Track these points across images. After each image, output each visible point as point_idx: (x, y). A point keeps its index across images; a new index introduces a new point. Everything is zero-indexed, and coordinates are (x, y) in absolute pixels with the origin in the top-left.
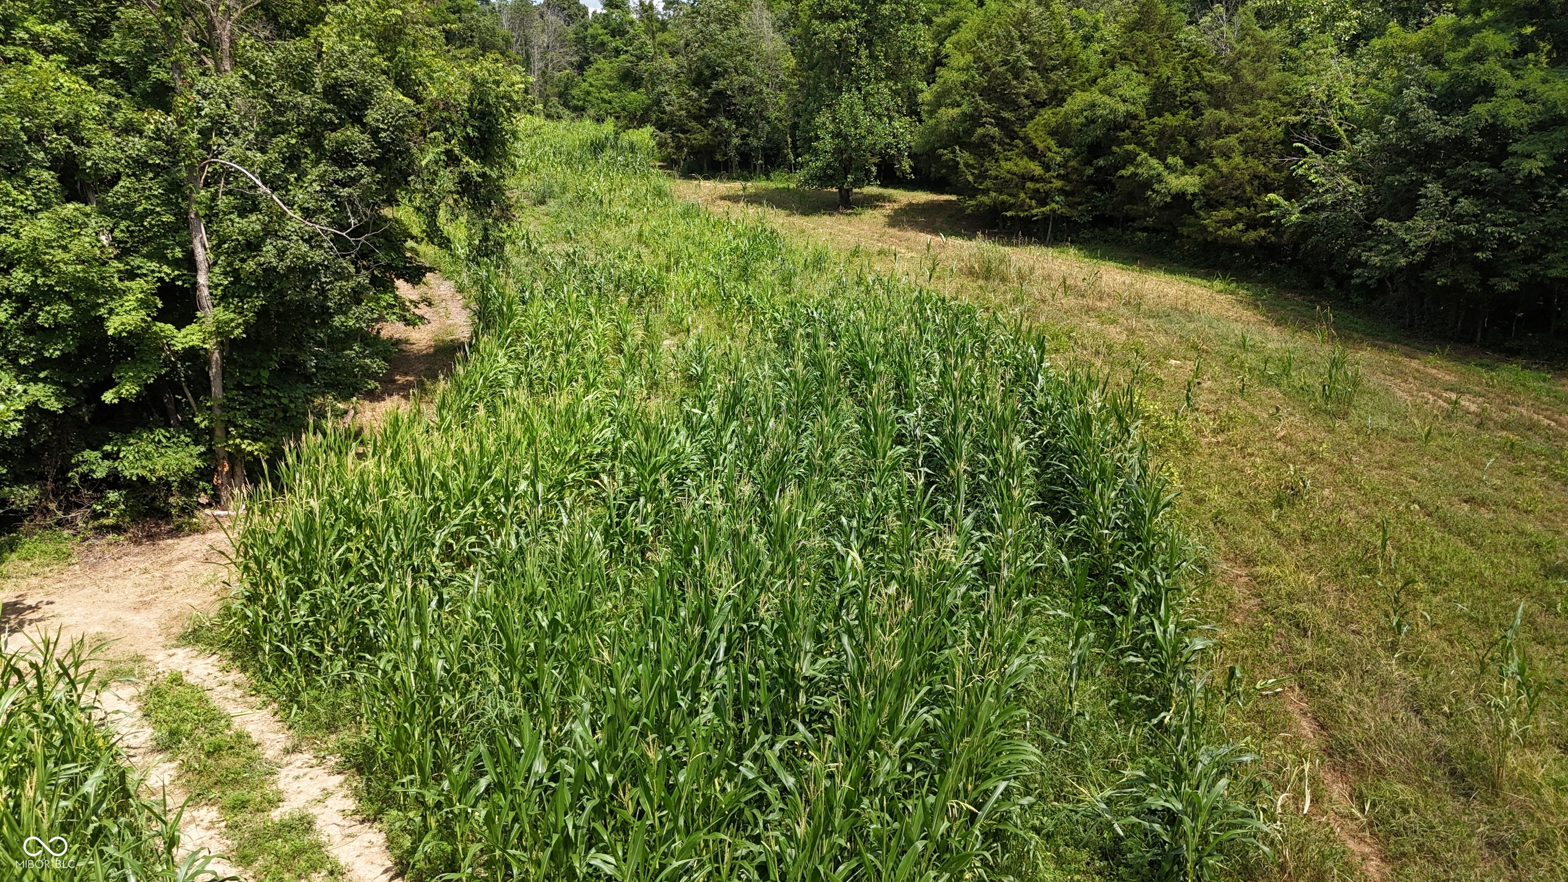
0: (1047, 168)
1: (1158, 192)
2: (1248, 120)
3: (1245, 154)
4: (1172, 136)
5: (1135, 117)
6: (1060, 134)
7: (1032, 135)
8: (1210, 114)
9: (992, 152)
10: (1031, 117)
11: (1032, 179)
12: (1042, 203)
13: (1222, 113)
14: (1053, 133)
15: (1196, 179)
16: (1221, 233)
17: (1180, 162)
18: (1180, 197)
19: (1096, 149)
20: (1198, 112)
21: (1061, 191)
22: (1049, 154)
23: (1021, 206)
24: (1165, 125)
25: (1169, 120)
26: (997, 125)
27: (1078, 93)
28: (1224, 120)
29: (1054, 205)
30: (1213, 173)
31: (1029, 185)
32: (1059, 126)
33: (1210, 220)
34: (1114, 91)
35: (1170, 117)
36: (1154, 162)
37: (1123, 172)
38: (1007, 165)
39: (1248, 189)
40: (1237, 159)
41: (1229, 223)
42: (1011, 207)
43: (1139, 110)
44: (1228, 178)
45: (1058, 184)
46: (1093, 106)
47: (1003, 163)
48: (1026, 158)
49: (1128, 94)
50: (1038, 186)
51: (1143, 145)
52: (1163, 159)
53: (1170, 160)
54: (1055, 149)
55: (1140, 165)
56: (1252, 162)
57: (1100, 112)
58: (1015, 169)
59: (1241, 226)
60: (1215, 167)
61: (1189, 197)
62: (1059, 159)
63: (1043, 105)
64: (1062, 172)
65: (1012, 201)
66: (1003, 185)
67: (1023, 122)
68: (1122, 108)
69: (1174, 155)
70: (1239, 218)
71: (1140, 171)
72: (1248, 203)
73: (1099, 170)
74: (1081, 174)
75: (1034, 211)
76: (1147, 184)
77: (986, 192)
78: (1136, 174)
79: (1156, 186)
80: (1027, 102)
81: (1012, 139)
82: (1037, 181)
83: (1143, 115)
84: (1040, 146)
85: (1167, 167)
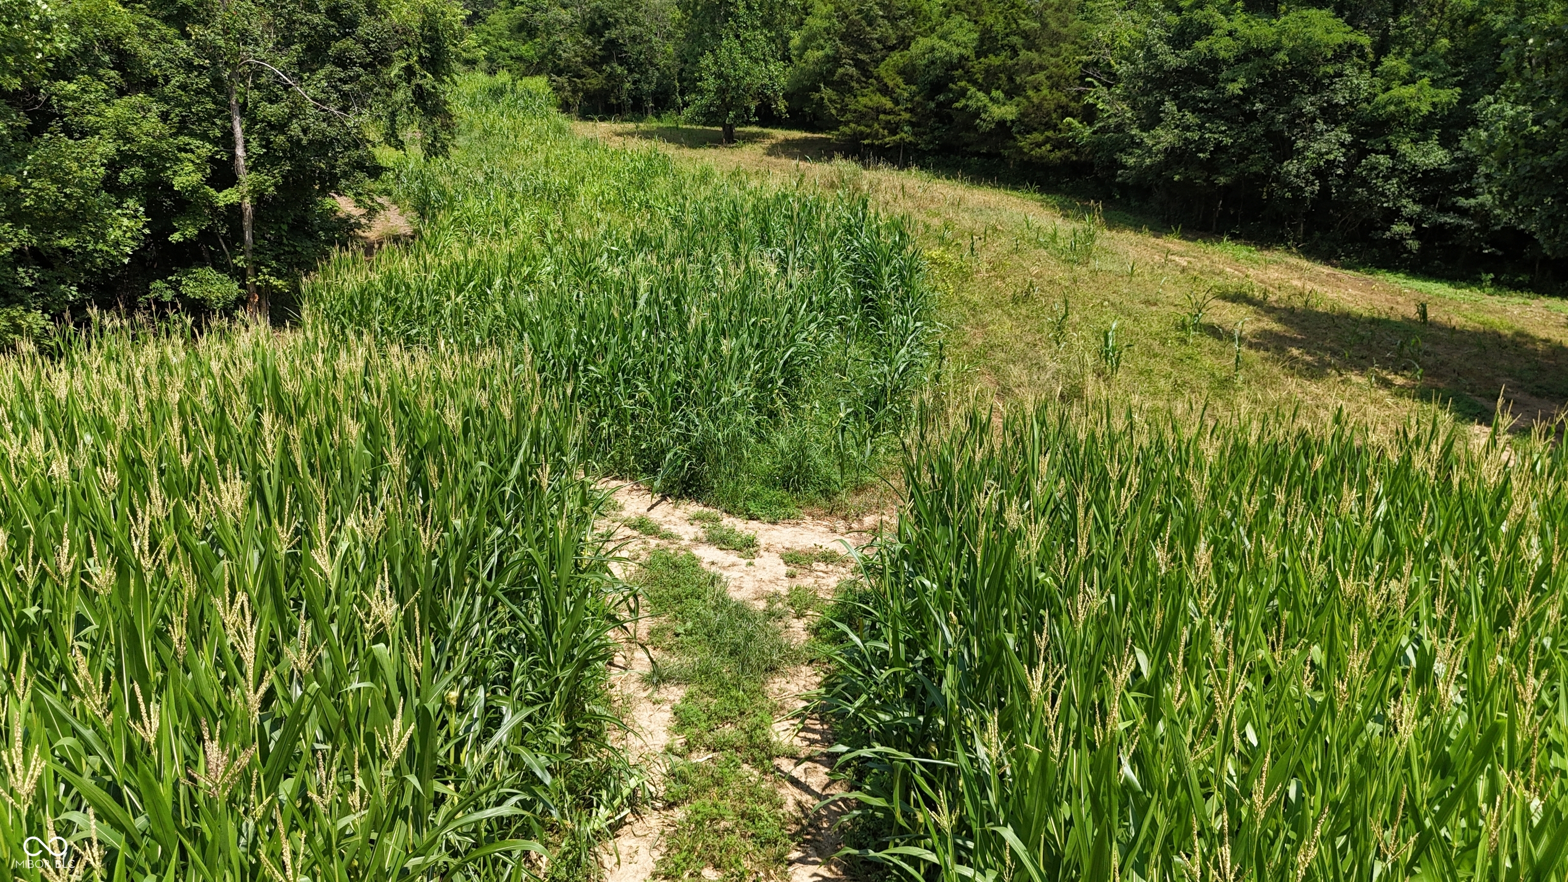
0: (896, 102)
1: (984, 120)
2: (1053, 60)
3: (1051, 88)
4: (995, 74)
5: (967, 59)
6: (908, 74)
7: (883, 74)
8: (1024, 54)
9: (851, 90)
10: (883, 59)
11: (885, 112)
12: (893, 132)
13: (1033, 55)
14: (901, 72)
15: (1014, 109)
16: (1033, 153)
17: (1002, 95)
18: (1001, 123)
19: (937, 87)
20: (1015, 52)
21: (910, 123)
22: (898, 90)
23: (876, 136)
24: (990, 66)
25: (994, 60)
26: (855, 66)
27: (920, 39)
28: (1034, 59)
29: (903, 134)
30: (1026, 103)
31: (882, 116)
32: (905, 66)
33: (1024, 143)
34: (950, 37)
35: (993, 58)
36: (980, 94)
37: (957, 105)
38: (863, 100)
39: (1054, 116)
40: (1045, 91)
41: (1039, 145)
42: (867, 136)
43: (969, 52)
44: (1039, 107)
45: (906, 116)
46: (933, 49)
47: (860, 98)
48: (878, 94)
49: (962, 39)
50: (889, 117)
51: (974, 83)
52: (988, 93)
53: (995, 93)
54: (903, 86)
55: (971, 98)
56: (1057, 94)
57: (938, 54)
58: (870, 104)
59: (1048, 146)
60: (1028, 98)
61: (1009, 124)
62: (906, 94)
63: (892, 48)
64: (909, 106)
65: (869, 131)
66: (861, 117)
67: (877, 63)
68: (956, 51)
69: (997, 89)
70: (1048, 140)
71: (970, 103)
72: (1055, 128)
73: (940, 105)
74: (924, 109)
75: (887, 140)
76: (976, 114)
77: (846, 124)
78: (967, 106)
79: (983, 116)
80: (880, 46)
81: (868, 78)
82: (889, 114)
83: (973, 56)
84: (891, 84)
85: (992, 99)
